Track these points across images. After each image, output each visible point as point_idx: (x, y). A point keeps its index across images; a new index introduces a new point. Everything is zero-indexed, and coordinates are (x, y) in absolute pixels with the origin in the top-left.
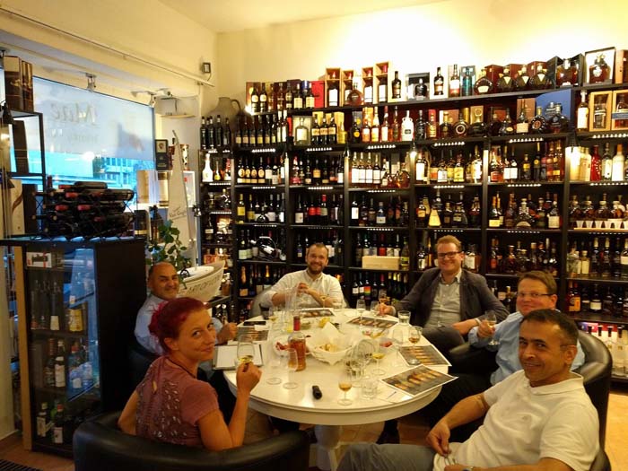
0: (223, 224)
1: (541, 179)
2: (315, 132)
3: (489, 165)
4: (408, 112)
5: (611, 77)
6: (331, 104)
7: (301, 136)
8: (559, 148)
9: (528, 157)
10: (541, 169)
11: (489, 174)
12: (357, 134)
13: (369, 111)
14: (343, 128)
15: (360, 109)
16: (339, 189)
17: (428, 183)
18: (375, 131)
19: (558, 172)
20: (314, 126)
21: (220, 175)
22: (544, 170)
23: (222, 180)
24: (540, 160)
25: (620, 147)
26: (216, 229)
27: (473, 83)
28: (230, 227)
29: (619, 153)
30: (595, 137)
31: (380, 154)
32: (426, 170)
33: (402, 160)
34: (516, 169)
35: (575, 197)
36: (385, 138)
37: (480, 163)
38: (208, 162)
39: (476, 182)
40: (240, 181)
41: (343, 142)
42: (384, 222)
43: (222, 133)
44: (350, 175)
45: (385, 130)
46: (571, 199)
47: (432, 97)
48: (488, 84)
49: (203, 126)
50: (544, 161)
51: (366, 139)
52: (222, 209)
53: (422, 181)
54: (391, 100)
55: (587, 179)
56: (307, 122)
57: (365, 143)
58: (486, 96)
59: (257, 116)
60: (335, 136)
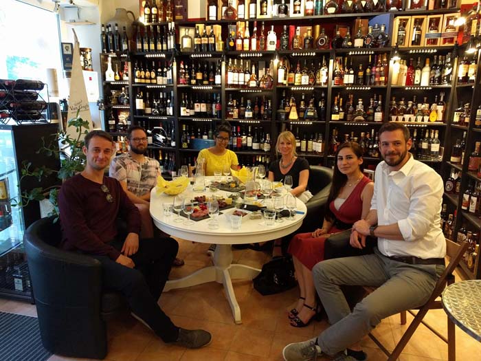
0: (123, 117)
1: (370, 84)
2: (197, 41)
3: (334, 72)
4: (273, 27)
5: (426, 5)
6: (211, 18)
7: (186, 43)
8: (385, 60)
9: (362, 66)
10: (371, 76)
11: (333, 79)
12: (232, 44)
13: (241, 25)
14: (220, 38)
15: (235, 23)
16: (218, 89)
17: (287, 85)
18: (246, 42)
19: (383, 79)
20: (197, 36)
21: (120, 75)
22: (373, 77)
23: (121, 79)
24: (371, 69)
25: (428, 60)
26: (117, 121)
27: (324, 5)
28: (129, 119)
29: (427, 65)
30: (411, 52)
31: (249, 61)
32: (285, 75)
33: (267, 66)
34: (353, 76)
35: (394, 98)
36: (254, 48)
37: (326, 70)
38: (110, 64)
39: (323, 85)
40: (137, 80)
41: (221, 50)
42: (251, 116)
43: (120, 39)
44: (226, 77)
45: (254, 41)
46: (391, 100)
47: (292, 15)
48: (335, 7)
49: (103, 33)
50: (374, 69)
51: (239, 48)
52: (122, 104)
53: (282, 84)
54: (259, 17)
55: (404, 85)
56: (191, 32)
57: (238, 51)
58: (333, 16)
59: (149, 26)
60: (214, 44)
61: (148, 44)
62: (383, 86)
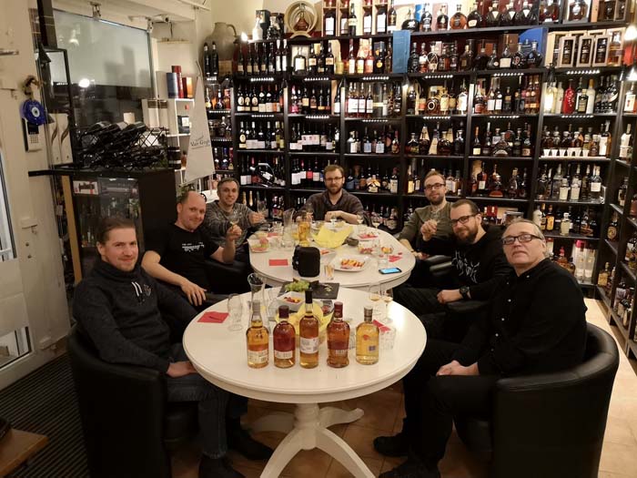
1: (519, 111)
2: (311, 62)
3: (474, 97)
5: (587, 16)
6: (327, 33)
7: (299, 65)
8: (537, 82)
9: (510, 89)
10: (520, 103)
11: (474, 106)
14: (340, 59)
16: (335, 121)
17: (418, 113)
19: (534, 106)
22: (523, 102)
24: (520, 93)
25: (591, 81)
30: (569, 73)
31: (373, 85)
34: (501, 101)
37: (466, 96)
39: (462, 114)
40: (240, 109)
41: (340, 73)
44: (346, 105)
48: (477, 18)
49: (202, 52)
50: (523, 93)
51: (361, 71)
52: (224, 137)
55: (558, 112)
56: (305, 50)
57: (361, 74)
58: (475, 30)
59: (253, 44)
60: (332, 66)
61: (252, 65)
62: (533, 114)
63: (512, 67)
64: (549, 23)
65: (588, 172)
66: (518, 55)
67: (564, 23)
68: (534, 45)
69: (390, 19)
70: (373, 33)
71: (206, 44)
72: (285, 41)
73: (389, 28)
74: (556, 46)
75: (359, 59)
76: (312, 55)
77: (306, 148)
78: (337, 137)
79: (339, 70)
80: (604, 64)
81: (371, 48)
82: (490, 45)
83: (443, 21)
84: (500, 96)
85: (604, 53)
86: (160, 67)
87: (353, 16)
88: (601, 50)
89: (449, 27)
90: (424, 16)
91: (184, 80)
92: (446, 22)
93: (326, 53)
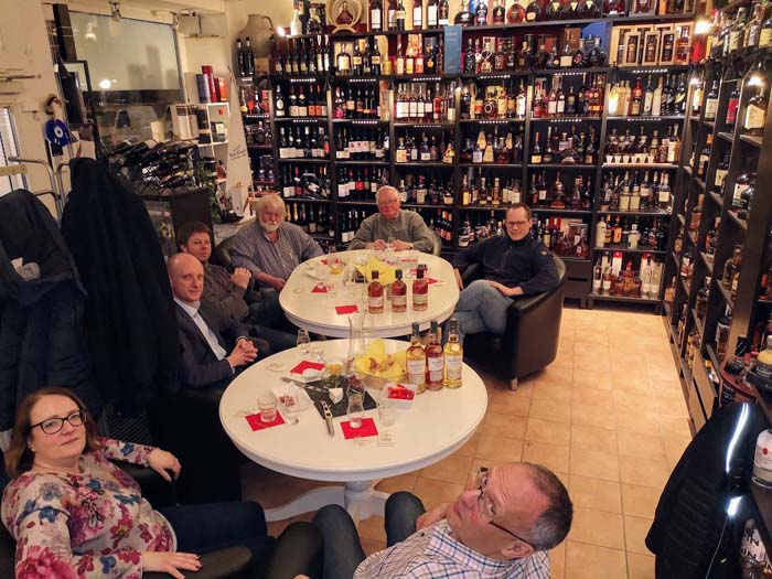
1: (582, 114)
2: (356, 61)
3: (534, 97)
5: (655, 8)
6: (374, 27)
7: (342, 64)
8: (600, 83)
9: (574, 90)
10: (584, 103)
11: (533, 109)
16: (384, 125)
17: (474, 117)
24: (584, 93)
25: (661, 79)
29: (659, 87)
30: (634, 72)
34: (563, 102)
37: (524, 98)
39: (520, 118)
40: (279, 113)
41: (388, 73)
44: (395, 108)
48: (536, 11)
50: (587, 94)
51: (411, 71)
55: (624, 115)
56: (349, 47)
57: (410, 75)
58: (535, 24)
59: (291, 40)
60: (379, 66)
61: (292, 64)
62: (596, 117)
63: (574, 66)
64: (613, 16)
65: (655, 180)
66: (579, 52)
67: (630, 15)
68: (597, 42)
69: (441, 12)
70: (424, 28)
71: (239, 40)
72: (327, 37)
73: (442, 22)
74: (621, 43)
75: (408, 57)
76: (357, 53)
77: (354, 156)
78: (387, 145)
79: (387, 71)
80: (671, 63)
81: (421, 45)
82: (550, 40)
83: (499, 13)
84: (562, 97)
85: (671, 50)
86: (189, 68)
87: (401, 8)
88: (668, 47)
89: (506, 20)
90: (478, 8)
91: (216, 81)
92: (503, 15)
93: (372, 50)
